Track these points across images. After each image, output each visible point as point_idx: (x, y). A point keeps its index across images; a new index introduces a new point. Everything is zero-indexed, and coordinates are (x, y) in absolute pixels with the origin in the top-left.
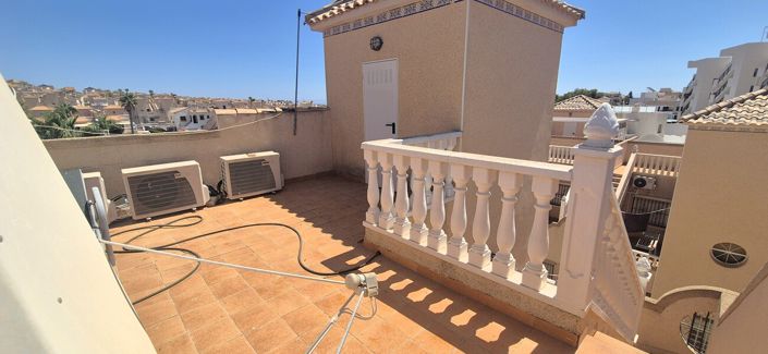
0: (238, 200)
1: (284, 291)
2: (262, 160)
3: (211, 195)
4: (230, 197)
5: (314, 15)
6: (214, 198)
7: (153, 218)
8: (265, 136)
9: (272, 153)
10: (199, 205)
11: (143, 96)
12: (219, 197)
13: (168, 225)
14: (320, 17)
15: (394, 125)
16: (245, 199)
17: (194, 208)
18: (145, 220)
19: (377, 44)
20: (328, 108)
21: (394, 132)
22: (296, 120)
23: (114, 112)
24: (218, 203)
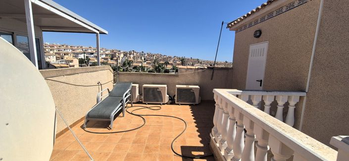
0: (178, 104)
1: (154, 152)
2: (191, 89)
3: (169, 100)
4: (176, 103)
5: (230, 23)
6: (170, 101)
7: (148, 104)
8: (197, 79)
9: (197, 87)
10: (163, 103)
11: (188, 59)
12: (172, 102)
13: (149, 108)
14: (233, 24)
15: (261, 81)
16: (181, 104)
17: (162, 103)
18: (145, 104)
19: (258, 34)
20: (232, 69)
21: (261, 86)
22: (213, 73)
23: (179, 64)
24: (171, 104)
